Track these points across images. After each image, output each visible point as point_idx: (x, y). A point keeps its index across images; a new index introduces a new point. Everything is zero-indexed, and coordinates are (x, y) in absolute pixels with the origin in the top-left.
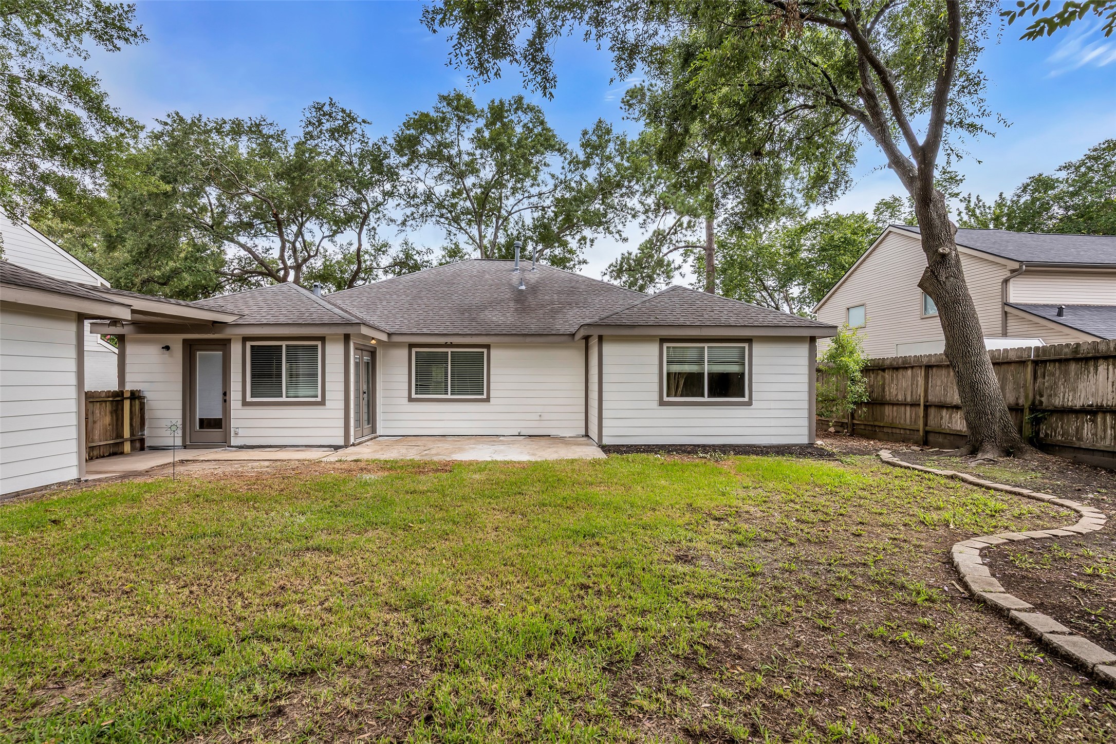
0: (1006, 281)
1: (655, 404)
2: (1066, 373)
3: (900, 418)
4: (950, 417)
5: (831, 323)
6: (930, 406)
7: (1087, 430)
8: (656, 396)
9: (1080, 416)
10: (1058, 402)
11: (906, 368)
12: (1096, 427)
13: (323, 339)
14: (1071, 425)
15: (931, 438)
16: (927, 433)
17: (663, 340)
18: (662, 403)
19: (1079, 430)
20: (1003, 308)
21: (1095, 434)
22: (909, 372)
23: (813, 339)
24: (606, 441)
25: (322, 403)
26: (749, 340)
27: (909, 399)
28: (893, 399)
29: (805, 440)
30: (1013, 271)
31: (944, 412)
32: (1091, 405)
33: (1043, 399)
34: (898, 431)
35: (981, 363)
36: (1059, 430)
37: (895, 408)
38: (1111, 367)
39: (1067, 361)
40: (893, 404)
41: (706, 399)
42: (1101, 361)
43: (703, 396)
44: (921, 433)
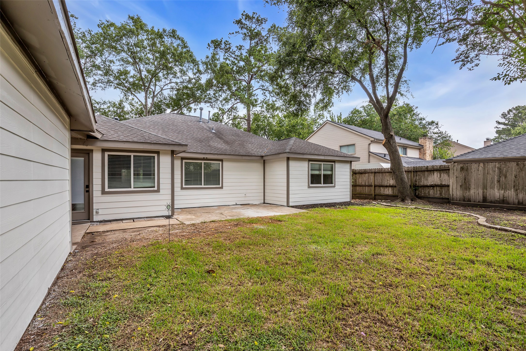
0: (370, 144)
1: (306, 187)
2: (424, 175)
3: (364, 191)
4: (384, 190)
5: (359, 157)
6: (376, 186)
7: (431, 192)
8: (307, 185)
9: (429, 188)
10: (422, 184)
11: (366, 173)
12: (434, 191)
13: (158, 153)
14: (427, 191)
15: (377, 197)
16: (375, 195)
17: (310, 160)
18: (309, 187)
19: (429, 192)
20: (369, 153)
21: (434, 193)
22: (367, 174)
23: (351, 162)
24: (291, 204)
25: (158, 191)
26: (334, 161)
27: (367, 184)
28: (360, 184)
29: (348, 200)
30: (371, 141)
31: (382, 188)
32: (433, 184)
33: (417, 183)
34: (362, 195)
35: (403, 172)
36: (423, 192)
37: (361, 187)
38: (438, 173)
39: (424, 171)
40: (360, 186)
41: (322, 185)
42: (435, 172)
43: (321, 184)
44: (373, 196)
